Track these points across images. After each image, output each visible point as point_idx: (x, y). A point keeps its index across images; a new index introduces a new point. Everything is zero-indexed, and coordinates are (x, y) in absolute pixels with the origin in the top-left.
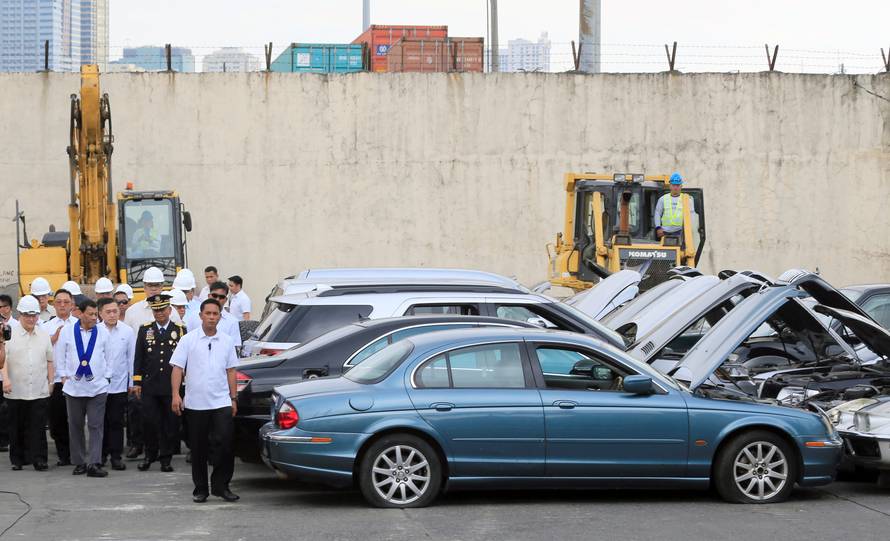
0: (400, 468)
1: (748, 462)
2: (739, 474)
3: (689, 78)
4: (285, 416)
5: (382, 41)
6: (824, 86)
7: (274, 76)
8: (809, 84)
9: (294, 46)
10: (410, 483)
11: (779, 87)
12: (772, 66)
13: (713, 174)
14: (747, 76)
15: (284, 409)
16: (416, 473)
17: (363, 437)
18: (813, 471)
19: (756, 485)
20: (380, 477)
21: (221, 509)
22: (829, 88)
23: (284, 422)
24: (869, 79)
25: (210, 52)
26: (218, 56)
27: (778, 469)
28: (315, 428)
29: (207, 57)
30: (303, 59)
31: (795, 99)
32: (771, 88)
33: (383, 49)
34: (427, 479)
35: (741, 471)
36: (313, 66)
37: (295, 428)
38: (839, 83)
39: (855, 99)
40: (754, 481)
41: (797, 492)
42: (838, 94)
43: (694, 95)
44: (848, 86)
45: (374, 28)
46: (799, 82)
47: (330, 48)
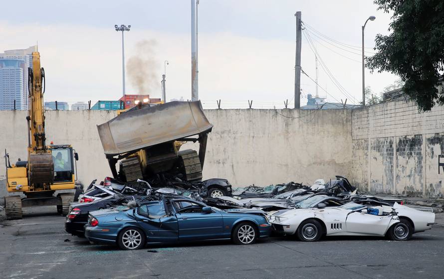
0: (131, 237)
1: (242, 232)
2: (240, 236)
3: (225, 111)
4: (94, 222)
5: (128, 100)
6: (267, 113)
7: (92, 111)
8: (262, 112)
9: (99, 101)
10: (135, 242)
11: (253, 113)
12: (250, 107)
13: (233, 141)
14: (242, 110)
15: (93, 220)
16: (137, 238)
17: (120, 229)
18: (262, 234)
19: (245, 239)
20: (125, 241)
21: (71, 252)
22: (268, 114)
23: (93, 224)
24: (280, 111)
25: (74, 103)
26: (77, 105)
27: (252, 234)
28: (103, 226)
29: (73, 105)
30: (102, 106)
31: (258, 117)
32: (250, 114)
33: (128, 102)
34: (140, 240)
35: (240, 235)
36: (106, 108)
37: (97, 227)
38: (271, 112)
39: (276, 117)
40: (244, 238)
41: (257, 241)
42: (271, 115)
43: (226, 116)
44: (274, 113)
45: (125, 96)
46: (259, 111)
47: (111, 102)
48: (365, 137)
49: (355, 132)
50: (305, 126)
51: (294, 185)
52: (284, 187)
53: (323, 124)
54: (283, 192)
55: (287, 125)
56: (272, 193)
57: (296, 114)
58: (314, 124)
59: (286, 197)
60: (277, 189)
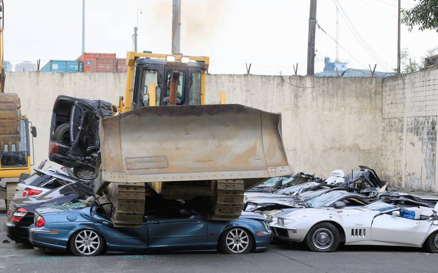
0: (87, 239)
1: (232, 237)
2: (228, 243)
3: (214, 78)
4: (40, 222)
5: (89, 59)
6: (270, 80)
7: (41, 74)
8: (264, 79)
9: (51, 61)
10: (91, 246)
11: (251, 81)
12: (248, 72)
14: (238, 76)
15: (39, 218)
16: (94, 241)
17: (72, 232)
18: (260, 245)
19: (236, 247)
20: (79, 244)
22: (272, 81)
23: (41, 224)
24: (288, 78)
25: (18, 63)
26: (22, 65)
27: (245, 240)
28: (52, 228)
29: (17, 65)
30: (55, 67)
31: (258, 85)
32: (248, 81)
33: (89, 63)
34: (99, 243)
35: (229, 241)
36: (59, 69)
37: (43, 227)
38: (276, 79)
39: (282, 86)
40: (235, 245)
41: (253, 249)
42: (276, 83)
43: (216, 83)
44: (280, 80)
45: (85, 54)
46: (259, 78)
47: (66, 62)
48: (399, 115)
49: (386, 109)
50: (320, 100)
51: (304, 176)
52: (291, 179)
53: (344, 96)
54: (289, 185)
55: (296, 97)
56: (274, 187)
57: (308, 83)
58: (333, 96)
59: (293, 193)
60: (281, 181)
